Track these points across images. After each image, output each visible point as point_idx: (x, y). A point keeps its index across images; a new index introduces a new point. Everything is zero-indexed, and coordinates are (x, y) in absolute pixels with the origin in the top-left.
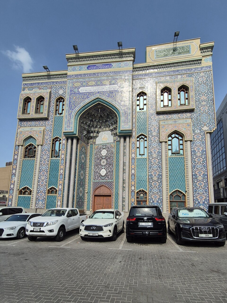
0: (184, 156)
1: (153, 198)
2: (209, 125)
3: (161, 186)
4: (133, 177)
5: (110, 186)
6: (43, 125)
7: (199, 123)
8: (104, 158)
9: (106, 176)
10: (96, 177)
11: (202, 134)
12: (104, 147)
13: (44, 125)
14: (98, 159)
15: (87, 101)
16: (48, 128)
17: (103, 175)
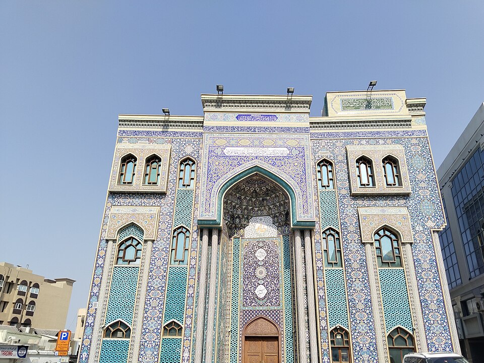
0: (403, 267)
1: (360, 342)
2: (435, 219)
3: (372, 320)
4: (322, 304)
5: (275, 319)
6: (156, 204)
7: (420, 215)
8: (261, 264)
9: (266, 298)
10: (247, 299)
11: (426, 233)
12: (261, 245)
13: (158, 204)
14: (250, 266)
15: (239, 170)
16: (166, 209)
17: (262, 296)
